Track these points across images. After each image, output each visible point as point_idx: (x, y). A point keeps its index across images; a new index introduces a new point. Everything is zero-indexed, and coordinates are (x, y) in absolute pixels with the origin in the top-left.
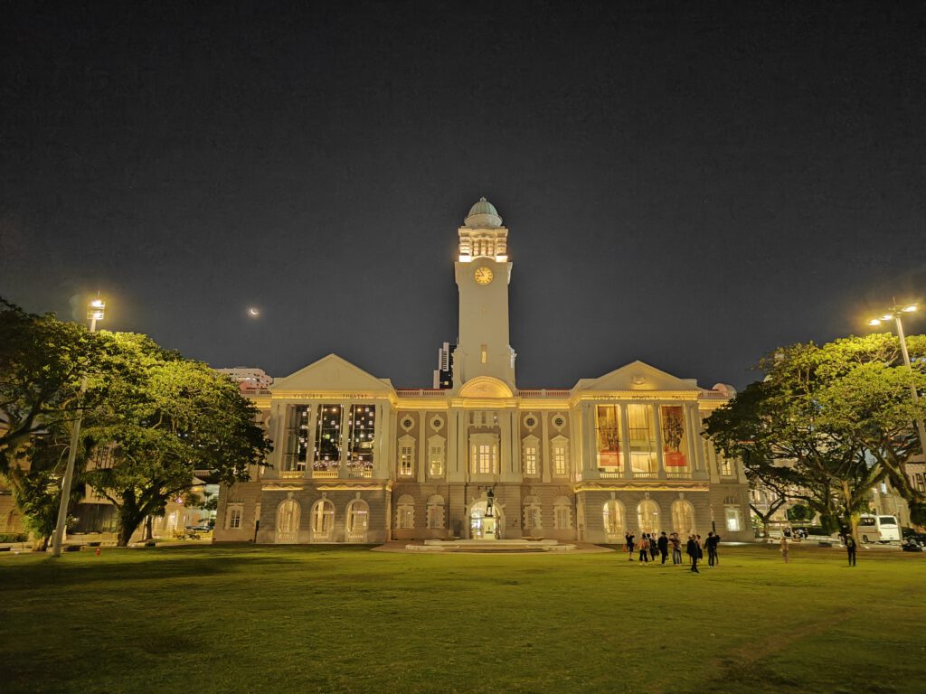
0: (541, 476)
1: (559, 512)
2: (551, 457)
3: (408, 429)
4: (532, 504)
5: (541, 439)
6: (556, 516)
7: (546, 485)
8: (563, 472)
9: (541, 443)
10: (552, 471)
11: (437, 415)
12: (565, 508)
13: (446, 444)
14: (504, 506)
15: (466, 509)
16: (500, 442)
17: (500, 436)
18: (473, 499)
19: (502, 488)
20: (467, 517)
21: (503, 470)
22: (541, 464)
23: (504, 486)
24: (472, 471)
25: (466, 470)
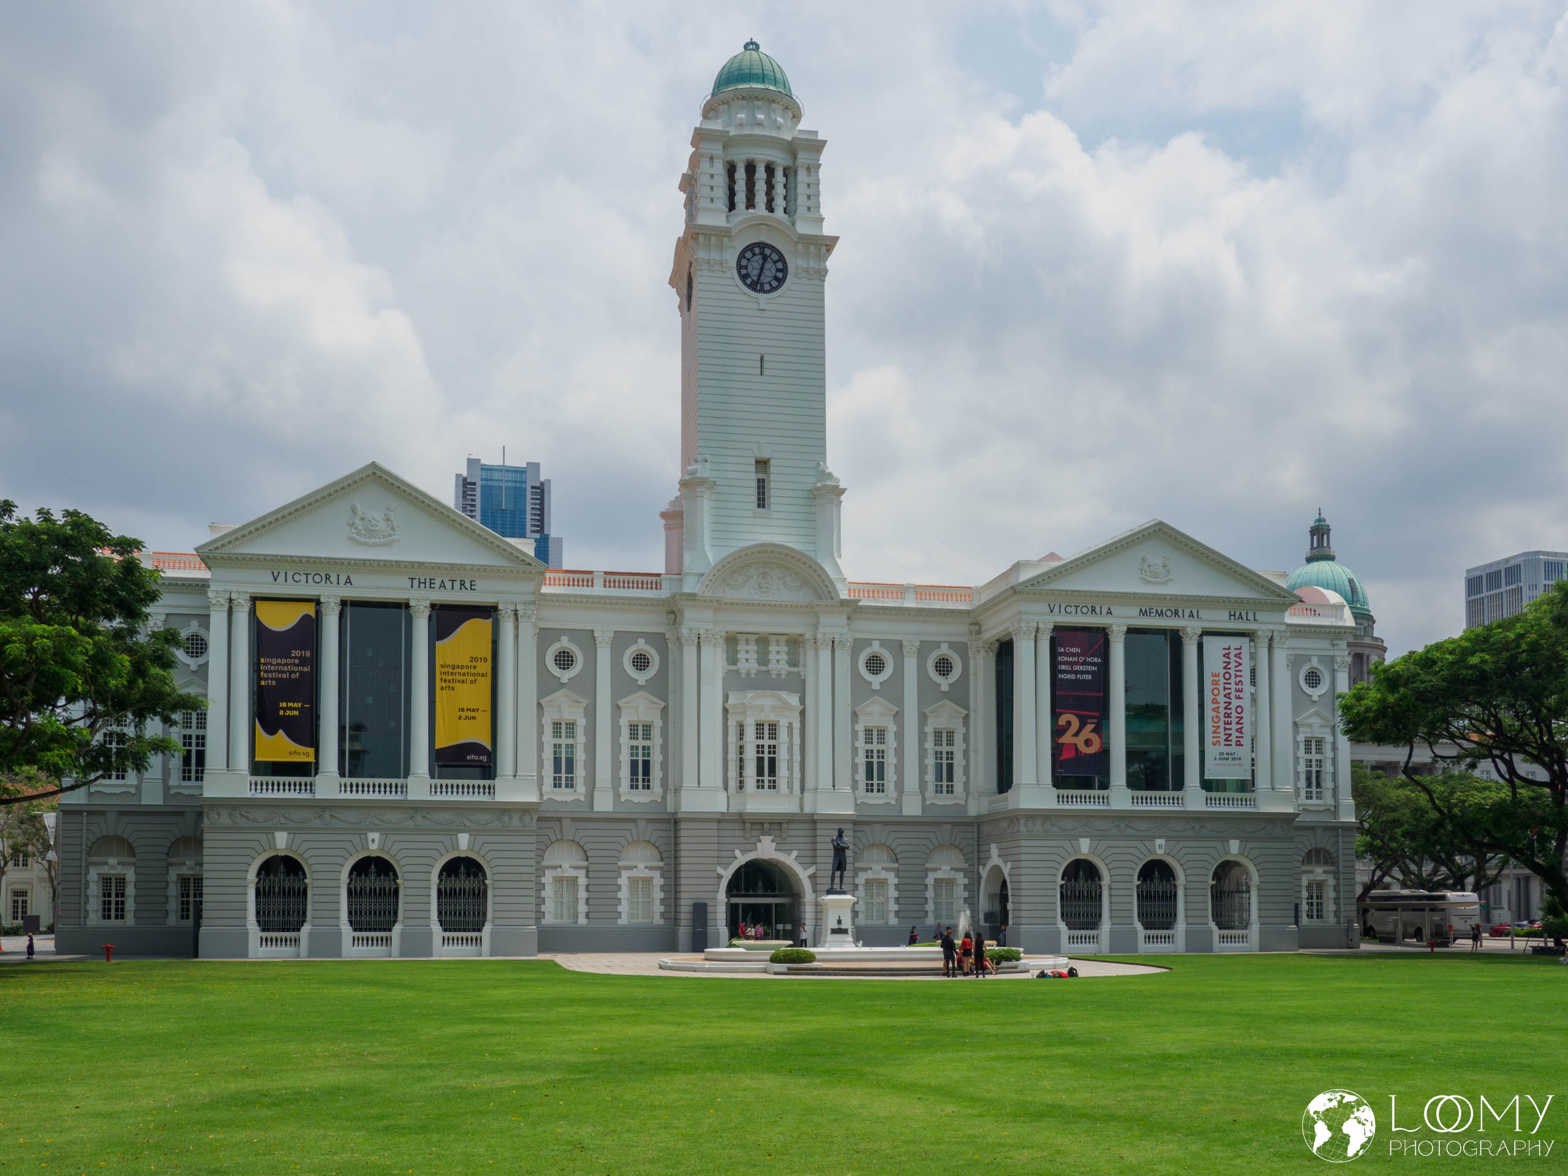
0: (899, 800)
1: (937, 884)
2: (923, 754)
3: (565, 676)
5: (902, 709)
6: (930, 894)
7: (911, 823)
9: (900, 720)
10: (924, 787)
11: (641, 642)
12: (953, 875)
13: (665, 711)
14: (812, 870)
15: (720, 877)
16: (803, 713)
17: (802, 700)
18: (737, 853)
19: (809, 826)
20: (722, 896)
21: (809, 784)
22: (900, 769)
23: (814, 822)
24: (733, 784)
25: (720, 782)
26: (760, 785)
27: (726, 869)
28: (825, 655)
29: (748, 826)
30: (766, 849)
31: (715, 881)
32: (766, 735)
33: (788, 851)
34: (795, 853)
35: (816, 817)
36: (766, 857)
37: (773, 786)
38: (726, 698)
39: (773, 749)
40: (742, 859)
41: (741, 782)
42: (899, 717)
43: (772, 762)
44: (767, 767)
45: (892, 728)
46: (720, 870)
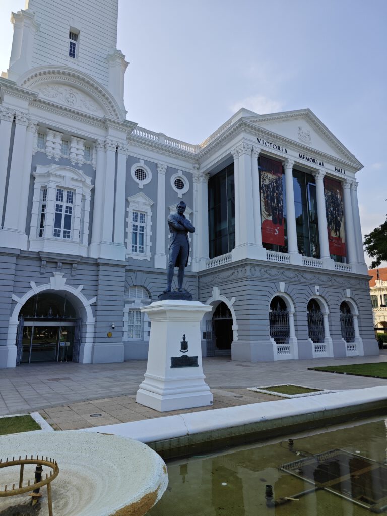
4: (137, 301)
5: (156, 203)
9: (155, 209)
14: (94, 300)
15: (14, 303)
16: (93, 191)
17: (93, 182)
18: (33, 284)
19: (94, 268)
20: (14, 319)
21: (95, 238)
22: (153, 239)
23: (98, 265)
24: (34, 231)
25: (23, 228)
26: (57, 234)
27: (20, 297)
28: (111, 154)
29: (44, 262)
30: (58, 283)
31: (9, 306)
32: (65, 199)
33: (76, 286)
34: (81, 287)
35: (99, 261)
36: (57, 288)
37: (67, 235)
38: (34, 169)
39: (69, 209)
40: (36, 289)
41: (41, 231)
42: (154, 207)
43: (68, 218)
44: (63, 222)
45: (150, 213)
46: (15, 297)
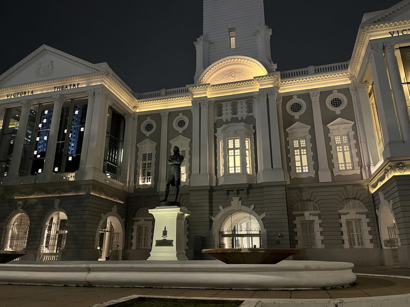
0: (317, 174)
1: (349, 222)
2: (329, 148)
3: (148, 134)
4: (307, 214)
5: (313, 127)
6: (344, 229)
7: (325, 187)
8: (349, 167)
9: (312, 132)
10: (331, 166)
11: (181, 115)
13: (191, 143)
14: (263, 215)
15: (211, 221)
16: (255, 134)
17: (254, 128)
18: (221, 207)
19: (259, 190)
21: (260, 168)
24: (219, 172)
27: (215, 217)
29: (224, 192)
31: (208, 223)
33: (249, 205)
34: (253, 206)
35: (262, 185)
38: (215, 132)
40: (223, 211)
45: (308, 137)
46: (211, 217)
